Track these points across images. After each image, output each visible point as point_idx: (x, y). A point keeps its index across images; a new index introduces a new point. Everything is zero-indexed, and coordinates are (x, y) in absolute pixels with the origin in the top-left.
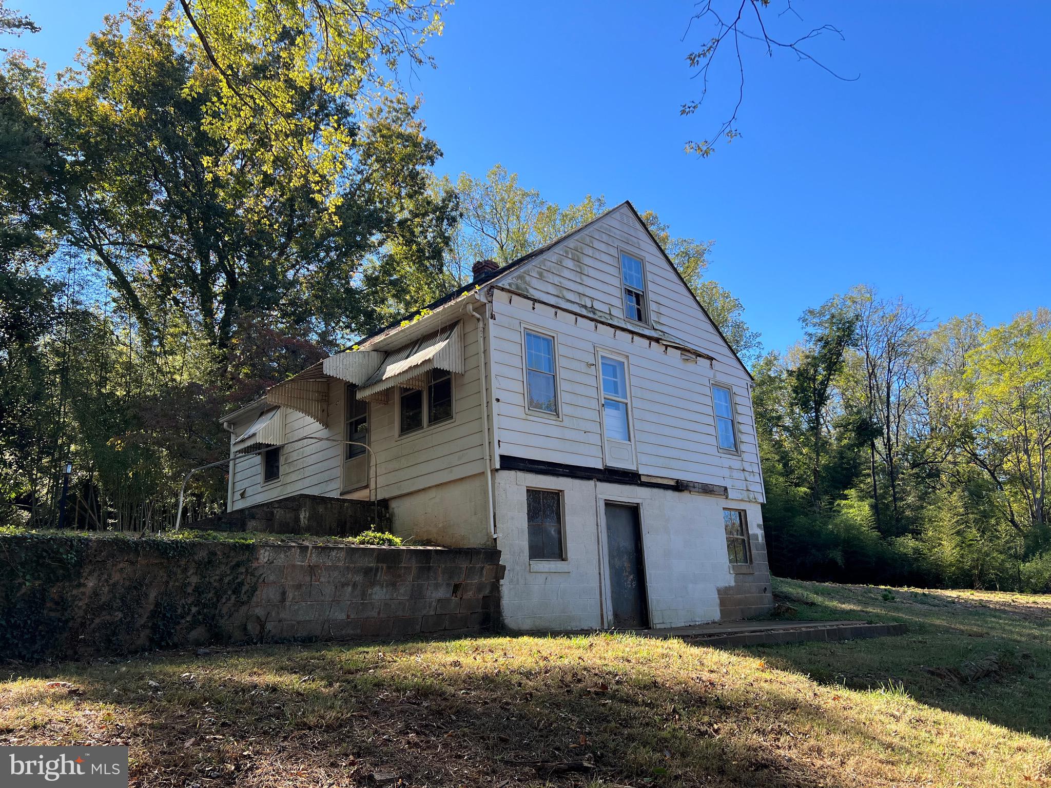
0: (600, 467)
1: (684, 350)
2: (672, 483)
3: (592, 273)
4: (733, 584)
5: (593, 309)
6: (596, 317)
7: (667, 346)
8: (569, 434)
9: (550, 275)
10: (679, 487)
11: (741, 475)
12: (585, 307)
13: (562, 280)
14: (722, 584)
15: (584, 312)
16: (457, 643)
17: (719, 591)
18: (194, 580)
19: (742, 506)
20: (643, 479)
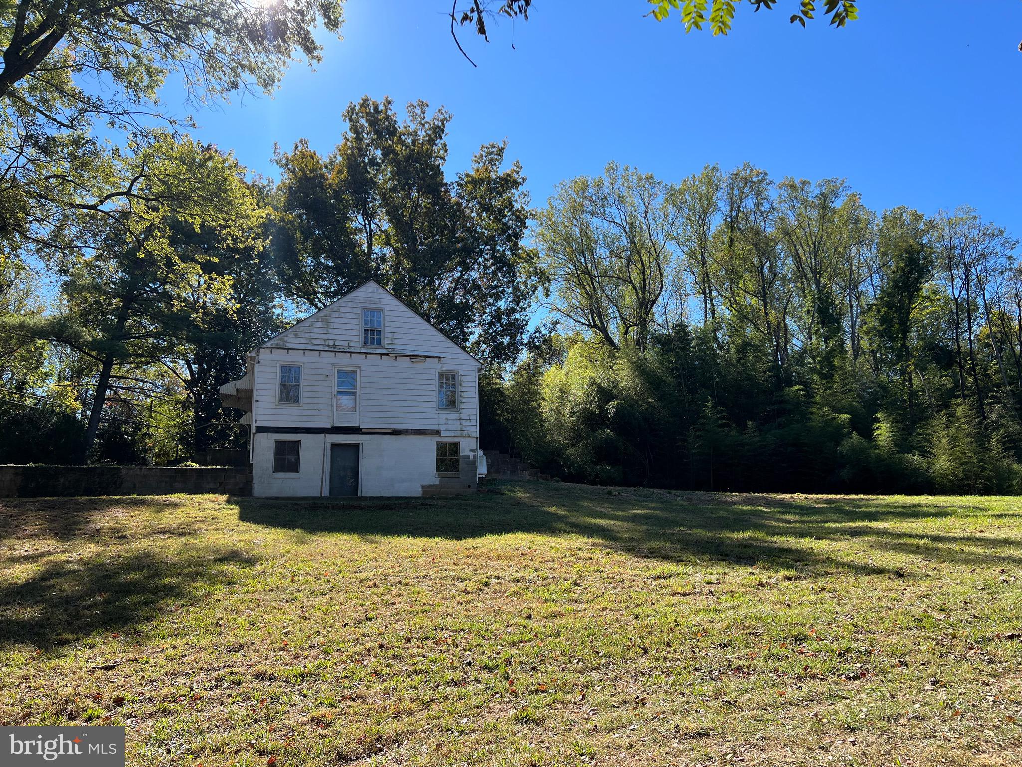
0: (329, 427)
1: (410, 356)
2: (390, 431)
3: (336, 326)
4: (437, 483)
5: (334, 346)
6: (336, 349)
7: (396, 356)
8: (305, 413)
9: (303, 334)
10: (395, 433)
11: (458, 423)
12: (328, 345)
13: (312, 334)
14: (427, 482)
15: (327, 348)
16: (197, 498)
17: (423, 487)
18: (98, 480)
19: (456, 440)
20: (363, 431)
